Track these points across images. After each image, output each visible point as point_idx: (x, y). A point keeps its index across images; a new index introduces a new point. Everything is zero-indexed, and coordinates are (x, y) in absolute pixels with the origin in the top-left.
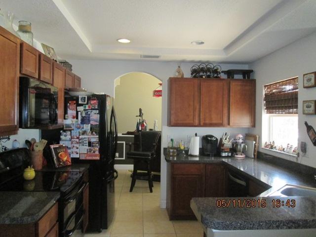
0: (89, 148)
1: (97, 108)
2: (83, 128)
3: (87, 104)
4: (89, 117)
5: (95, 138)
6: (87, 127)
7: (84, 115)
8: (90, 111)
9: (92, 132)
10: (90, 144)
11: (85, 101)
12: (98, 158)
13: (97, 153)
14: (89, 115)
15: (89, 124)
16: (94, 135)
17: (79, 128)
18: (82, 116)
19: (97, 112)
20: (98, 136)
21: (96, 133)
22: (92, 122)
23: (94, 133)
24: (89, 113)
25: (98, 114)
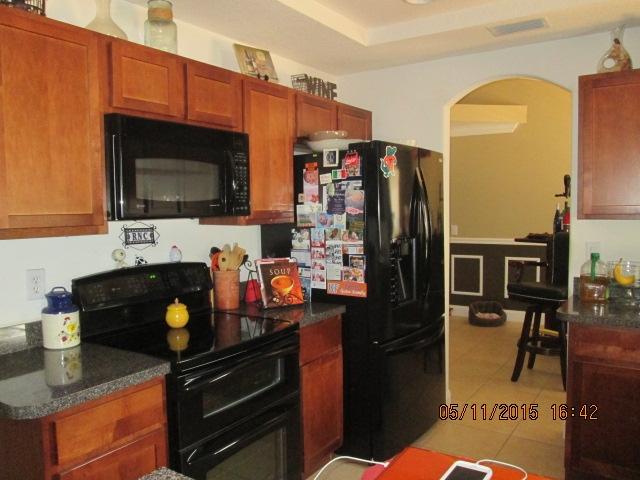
0: (346, 268)
1: (358, 174)
2: (332, 223)
3: (340, 167)
4: (343, 197)
5: (356, 248)
6: (340, 221)
7: (333, 194)
8: (345, 182)
9: (350, 233)
10: (346, 260)
11: (335, 162)
12: (363, 293)
13: (361, 280)
14: (344, 192)
15: (343, 213)
16: (353, 239)
17: (324, 223)
18: (330, 197)
19: (359, 183)
20: (362, 242)
21: (358, 234)
22: (349, 209)
23: (354, 234)
24: (343, 188)
25: (361, 188)
